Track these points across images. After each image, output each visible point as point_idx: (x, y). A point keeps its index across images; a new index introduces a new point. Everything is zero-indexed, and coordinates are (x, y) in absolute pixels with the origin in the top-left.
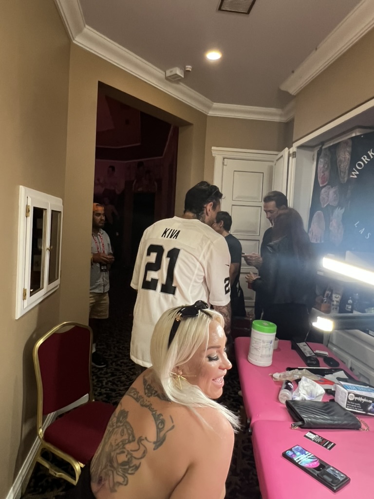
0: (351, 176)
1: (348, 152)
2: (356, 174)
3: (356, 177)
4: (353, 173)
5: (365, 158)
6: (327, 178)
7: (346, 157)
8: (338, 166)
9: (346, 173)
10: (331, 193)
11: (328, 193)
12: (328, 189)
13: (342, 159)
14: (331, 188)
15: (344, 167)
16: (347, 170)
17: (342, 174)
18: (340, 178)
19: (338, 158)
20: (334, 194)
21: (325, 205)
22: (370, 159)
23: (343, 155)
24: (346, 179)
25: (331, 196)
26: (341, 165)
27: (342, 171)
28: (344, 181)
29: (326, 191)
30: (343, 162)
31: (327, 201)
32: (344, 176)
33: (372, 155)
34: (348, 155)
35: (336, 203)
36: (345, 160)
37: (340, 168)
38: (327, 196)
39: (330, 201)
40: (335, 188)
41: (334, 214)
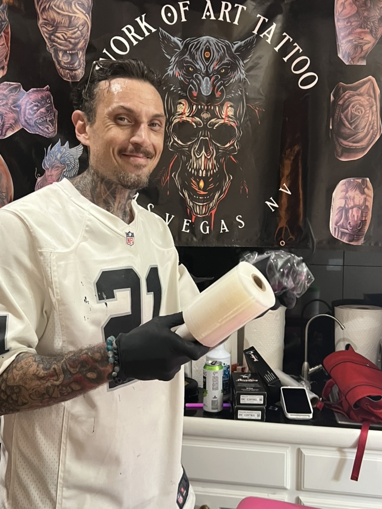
1: (82, 5)
5: (130, 31)
6: (3, 60)
7: (75, 17)
8: (45, 36)
9: (79, 57)
10: (25, 102)
11: (15, 102)
12: (11, 91)
13: (58, 18)
14: (22, 89)
15: (70, 42)
16: (80, 49)
17: (63, 56)
18: (58, 67)
19: (41, 13)
20: (37, 106)
21: (10, 134)
22: (142, 37)
23: (62, 9)
24: (80, 73)
25: (27, 111)
26: (57, 34)
27: (61, 50)
28: (74, 77)
29: (4, 95)
30: (65, 27)
31: (14, 121)
32: (72, 63)
33: (145, 27)
34: (81, 12)
35: (51, 129)
36: (70, 22)
37: (54, 41)
38: (12, 109)
39: (24, 123)
40: (37, 91)
41: (47, 158)
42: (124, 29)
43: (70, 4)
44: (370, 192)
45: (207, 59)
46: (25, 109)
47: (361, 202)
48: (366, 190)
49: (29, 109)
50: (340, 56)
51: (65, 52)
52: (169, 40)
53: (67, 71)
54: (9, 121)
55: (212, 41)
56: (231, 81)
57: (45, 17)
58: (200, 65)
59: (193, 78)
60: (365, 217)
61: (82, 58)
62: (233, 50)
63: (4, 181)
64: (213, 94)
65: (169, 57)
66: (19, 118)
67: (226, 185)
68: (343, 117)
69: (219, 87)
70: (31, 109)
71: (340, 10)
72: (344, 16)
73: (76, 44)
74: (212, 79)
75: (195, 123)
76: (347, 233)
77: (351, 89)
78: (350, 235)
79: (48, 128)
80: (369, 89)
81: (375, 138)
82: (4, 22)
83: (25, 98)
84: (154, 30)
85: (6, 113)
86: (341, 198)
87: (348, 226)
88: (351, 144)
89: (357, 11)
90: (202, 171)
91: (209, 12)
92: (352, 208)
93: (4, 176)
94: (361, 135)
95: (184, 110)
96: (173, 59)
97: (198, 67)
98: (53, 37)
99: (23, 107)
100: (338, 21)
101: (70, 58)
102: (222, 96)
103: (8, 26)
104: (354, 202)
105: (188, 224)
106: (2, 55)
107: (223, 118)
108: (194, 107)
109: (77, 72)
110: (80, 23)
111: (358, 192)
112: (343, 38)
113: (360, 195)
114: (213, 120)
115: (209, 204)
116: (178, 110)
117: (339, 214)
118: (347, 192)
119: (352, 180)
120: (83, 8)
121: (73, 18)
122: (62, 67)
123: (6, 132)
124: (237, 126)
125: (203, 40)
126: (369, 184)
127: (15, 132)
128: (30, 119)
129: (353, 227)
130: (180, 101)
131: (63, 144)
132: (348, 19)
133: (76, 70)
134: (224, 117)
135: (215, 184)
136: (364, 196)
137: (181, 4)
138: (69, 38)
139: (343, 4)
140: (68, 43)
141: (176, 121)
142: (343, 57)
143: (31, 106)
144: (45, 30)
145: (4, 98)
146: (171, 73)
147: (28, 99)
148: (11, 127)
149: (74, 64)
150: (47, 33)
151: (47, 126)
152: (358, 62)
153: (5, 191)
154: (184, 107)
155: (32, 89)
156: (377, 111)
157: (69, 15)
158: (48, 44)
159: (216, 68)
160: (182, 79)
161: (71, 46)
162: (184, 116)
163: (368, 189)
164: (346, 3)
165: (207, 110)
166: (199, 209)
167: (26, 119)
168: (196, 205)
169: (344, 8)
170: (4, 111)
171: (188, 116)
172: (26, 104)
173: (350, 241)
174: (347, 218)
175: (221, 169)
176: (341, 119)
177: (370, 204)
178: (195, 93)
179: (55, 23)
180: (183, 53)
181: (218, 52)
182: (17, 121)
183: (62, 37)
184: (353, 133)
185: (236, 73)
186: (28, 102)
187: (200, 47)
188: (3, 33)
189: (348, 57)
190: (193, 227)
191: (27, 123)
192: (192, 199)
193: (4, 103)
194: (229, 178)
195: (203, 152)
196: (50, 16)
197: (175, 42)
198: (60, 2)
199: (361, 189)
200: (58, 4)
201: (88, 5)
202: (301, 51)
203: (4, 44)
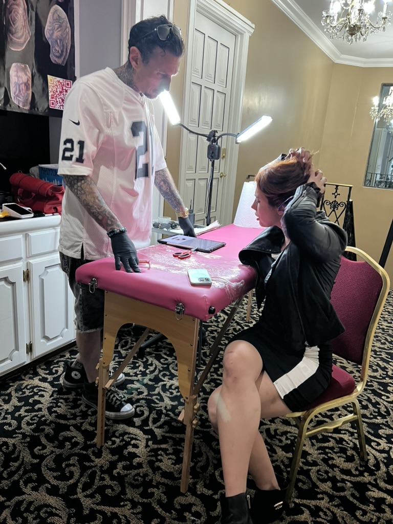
68: (10, 17)
80: (21, 3)
81: (27, 38)
94: (20, 34)
156: (26, 20)
176: (9, 20)
184: (15, 31)
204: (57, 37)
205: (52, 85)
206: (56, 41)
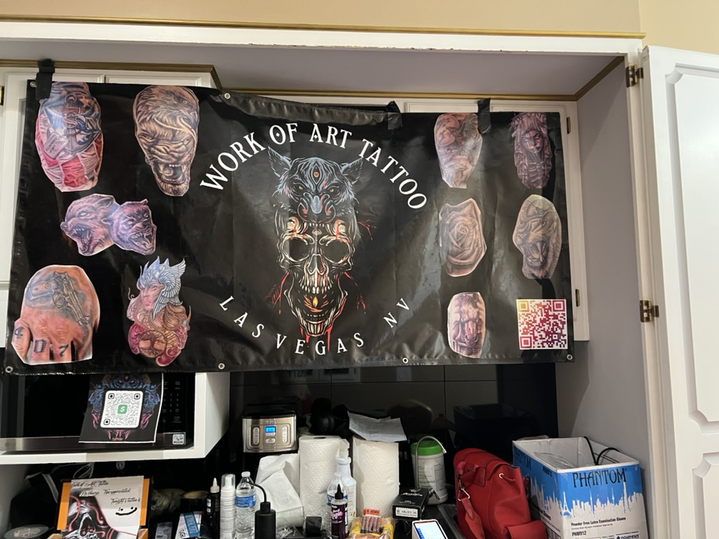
0: (203, 183)
1: (188, 120)
2: (220, 182)
3: (219, 187)
4: (210, 176)
5: (239, 149)
6: (93, 171)
7: (180, 131)
8: (144, 148)
9: (183, 171)
10: (118, 216)
11: (106, 216)
12: (101, 203)
13: (159, 131)
14: (115, 202)
15: (173, 156)
16: (185, 163)
17: (164, 169)
18: (158, 180)
19: (140, 124)
20: (132, 220)
21: (98, 250)
22: (251, 154)
23: (166, 123)
24: (184, 188)
25: (121, 226)
26: (157, 147)
27: (162, 163)
28: (177, 191)
29: (93, 208)
30: (168, 140)
31: (104, 237)
32: (175, 177)
33: (254, 145)
34: (186, 126)
35: (148, 245)
36: (174, 136)
37: (154, 153)
38: (102, 223)
39: (116, 239)
40: (133, 204)
41: (142, 277)
42: (232, 146)
43: (174, 118)
44: (482, 305)
45: (316, 179)
46: (118, 224)
47: (475, 316)
48: (478, 304)
49: (122, 224)
50: (444, 179)
51: (166, 166)
52: (278, 158)
53: (169, 185)
54: (98, 236)
55: (321, 162)
56: (340, 201)
57: (144, 128)
58: (309, 184)
59: (303, 197)
60: (480, 330)
61: (186, 173)
62: (341, 171)
63: (89, 303)
64: (323, 211)
65: (279, 176)
66: (110, 232)
67: (342, 302)
68: (450, 236)
69: (329, 206)
70: (125, 223)
71: (440, 139)
72: (444, 144)
73: (179, 159)
74: (322, 198)
75: (306, 240)
76: (465, 347)
77: (456, 210)
78: (468, 348)
79: (144, 245)
80: (471, 211)
81: (480, 255)
82: (96, 130)
83: (118, 212)
84: (262, 149)
85: (95, 228)
86: (456, 313)
87: (466, 340)
88: (459, 261)
89: (455, 141)
90: (316, 288)
91: (316, 135)
92: (467, 322)
93: (89, 298)
94: (468, 252)
95: (295, 228)
96: (283, 177)
97: (308, 186)
98: (152, 149)
99: (115, 222)
100: (439, 149)
101: (172, 172)
102: (332, 215)
103: (100, 135)
104: (468, 315)
105: (302, 345)
106: (93, 165)
107: (334, 236)
108: (305, 225)
109: (180, 187)
110: (185, 138)
111: (471, 306)
112: (446, 163)
113: (473, 309)
114: (325, 237)
115: (324, 322)
116: (289, 228)
117: (456, 328)
118: (461, 306)
119: (464, 294)
120: (189, 123)
121: (178, 132)
122: (163, 181)
123: (94, 248)
124: (349, 244)
125: (312, 161)
126: (481, 298)
127: (105, 248)
128: (123, 235)
129: (470, 341)
130: (290, 218)
131: (162, 262)
132: (448, 147)
133: (180, 184)
134: (335, 234)
135: (329, 301)
136: (477, 310)
137: (289, 125)
138: (171, 151)
139: (442, 134)
140: (170, 157)
141: (287, 238)
142: (448, 180)
143: (125, 221)
144: (144, 141)
145: (93, 211)
146: (281, 191)
147: (122, 213)
148: (100, 243)
149: (177, 178)
150: (146, 144)
151: (144, 242)
152: (460, 185)
153: (88, 314)
154: (294, 225)
155: (127, 203)
156: (479, 230)
157: (172, 130)
158: (147, 156)
159: (326, 188)
160: (292, 197)
161: (174, 160)
162: (295, 233)
163: (480, 302)
164: (445, 133)
165: (318, 227)
166: (313, 328)
167: (119, 234)
168: (310, 323)
169: (443, 137)
170: (92, 226)
171: (299, 234)
172: (119, 219)
173: (469, 355)
174: (463, 332)
175: (335, 285)
176: (449, 238)
177: (483, 317)
178: (305, 211)
179: (156, 136)
180: (292, 171)
181: (327, 172)
182: (107, 237)
183: (163, 150)
184: (460, 251)
185: (345, 193)
186: (121, 216)
187: (308, 167)
188: (94, 143)
189: (452, 181)
190: (307, 348)
191: (120, 239)
192: (305, 318)
193: (93, 216)
194: (345, 295)
195: (316, 268)
196: (150, 128)
197: (284, 161)
198: (164, 116)
199: (473, 302)
200: (161, 117)
201: (195, 120)
202: (407, 174)
203: (95, 154)
204: (535, 239)
205: (526, 313)
206: (535, 245)
